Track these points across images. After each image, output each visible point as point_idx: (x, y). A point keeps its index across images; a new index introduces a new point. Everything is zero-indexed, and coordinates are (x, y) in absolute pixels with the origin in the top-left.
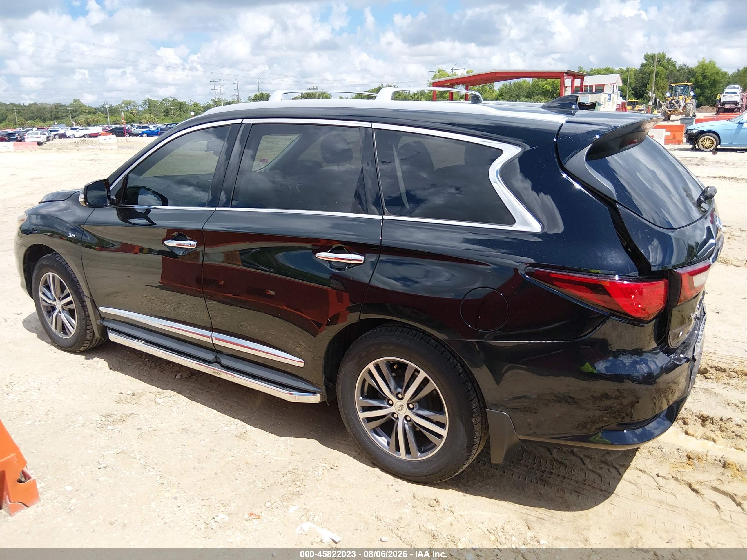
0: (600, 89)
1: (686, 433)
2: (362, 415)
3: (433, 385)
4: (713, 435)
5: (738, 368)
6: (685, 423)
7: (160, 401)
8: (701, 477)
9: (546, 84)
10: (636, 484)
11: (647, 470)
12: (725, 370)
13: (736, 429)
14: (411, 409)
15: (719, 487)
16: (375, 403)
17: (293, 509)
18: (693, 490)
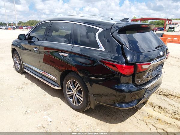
0: (176, 24)
1: (154, 110)
2: (67, 93)
3: (80, 87)
4: (160, 111)
5: (178, 96)
6: (154, 108)
7: (31, 85)
8: (150, 121)
9: (162, 22)
10: (132, 120)
11: (137, 117)
12: (174, 96)
13: (167, 111)
14: (76, 93)
15: (154, 125)
16: (70, 90)
17: (45, 112)
18: (147, 124)
